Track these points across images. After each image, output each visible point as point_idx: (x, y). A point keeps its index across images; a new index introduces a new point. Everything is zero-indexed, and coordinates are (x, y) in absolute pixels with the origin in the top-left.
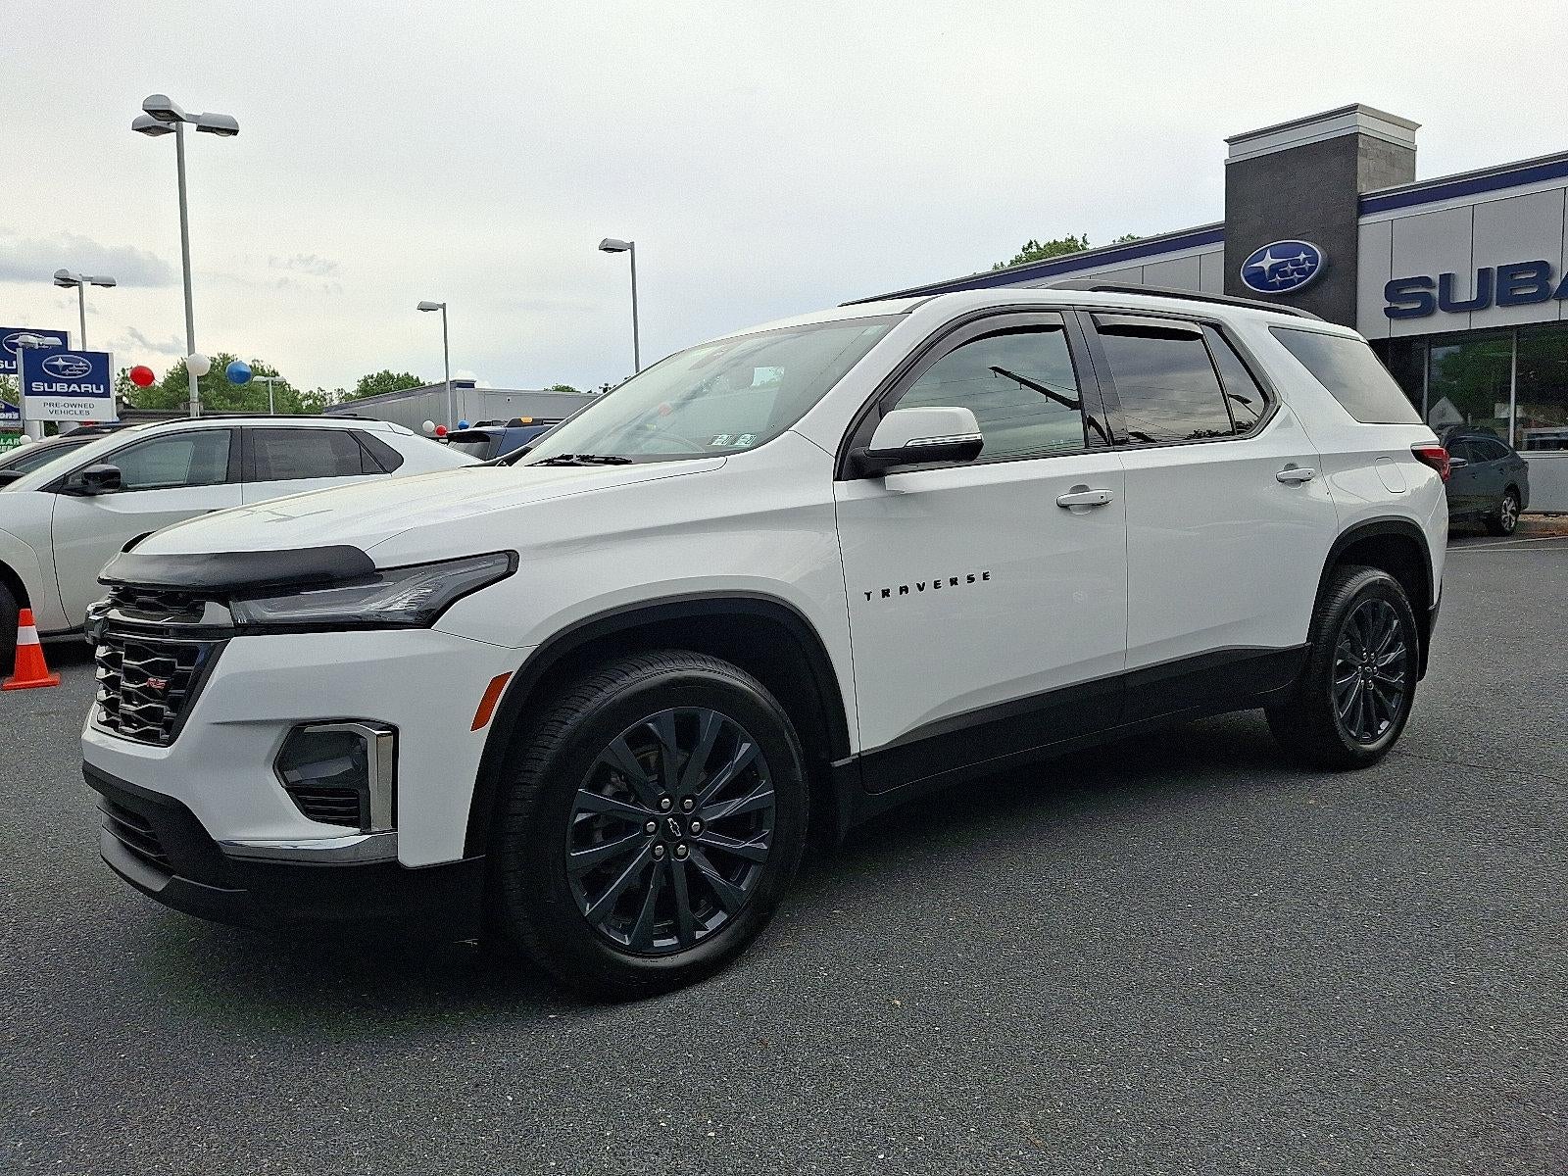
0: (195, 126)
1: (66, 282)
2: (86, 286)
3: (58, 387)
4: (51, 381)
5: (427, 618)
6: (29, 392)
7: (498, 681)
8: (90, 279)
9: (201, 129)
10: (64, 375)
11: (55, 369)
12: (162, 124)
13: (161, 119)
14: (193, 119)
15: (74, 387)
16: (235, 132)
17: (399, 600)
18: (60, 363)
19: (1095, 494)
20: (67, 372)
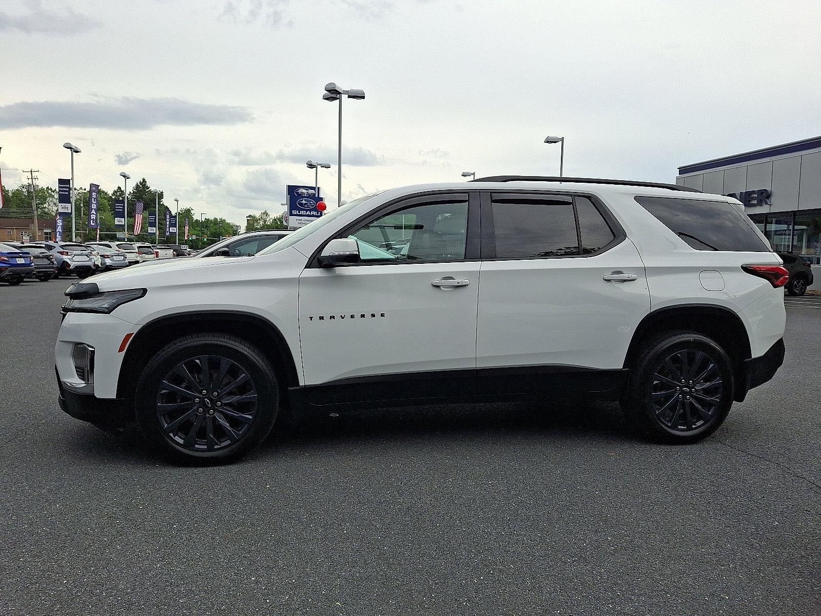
0: (347, 95)
1: (311, 166)
2: (319, 167)
3: (302, 212)
4: (300, 210)
5: (109, 311)
6: (291, 214)
7: (128, 336)
8: (320, 165)
9: (349, 97)
10: (305, 207)
11: (301, 204)
12: (334, 96)
13: (333, 94)
14: (346, 92)
15: (308, 213)
16: (363, 98)
17: (105, 303)
18: (304, 202)
19: (458, 281)
20: (306, 206)
